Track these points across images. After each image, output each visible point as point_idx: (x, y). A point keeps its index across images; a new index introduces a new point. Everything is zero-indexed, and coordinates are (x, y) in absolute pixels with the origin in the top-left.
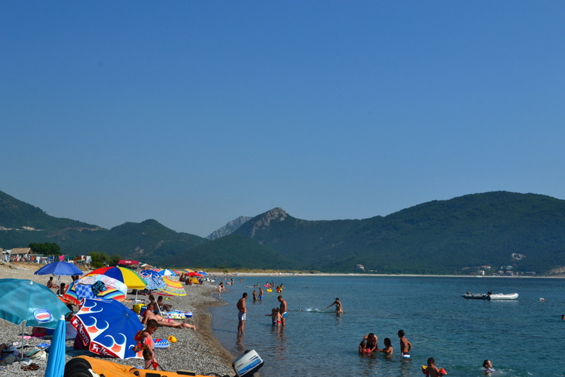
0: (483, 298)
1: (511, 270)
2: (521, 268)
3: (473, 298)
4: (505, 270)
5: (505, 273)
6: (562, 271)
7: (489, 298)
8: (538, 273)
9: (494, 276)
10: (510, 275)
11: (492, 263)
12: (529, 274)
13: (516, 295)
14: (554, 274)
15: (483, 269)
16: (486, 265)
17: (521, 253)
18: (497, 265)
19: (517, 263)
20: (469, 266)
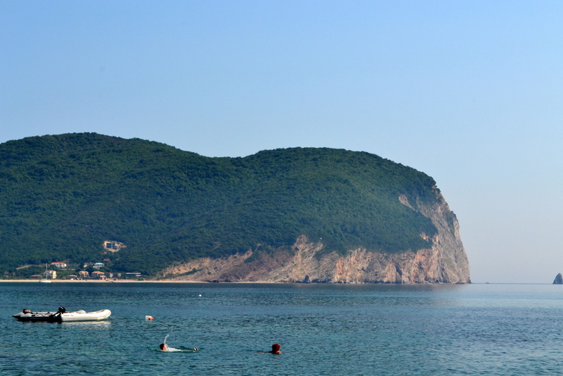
0: (51, 319)
1: (101, 269)
2: (118, 266)
3: (34, 320)
4: (90, 270)
5: (91, 276)
6: (183, 271)
7: (59, 320)
8: (145, 274)
9: (72, 280)
10: (98, 278)
11: (70, 258)
12: (130, 277)
13: (106, 313)
14: (170, 276)
15: (54, 268)
16: (60, 260)
17: (119, 241)
18: (78, 261)
19: (111, 258)
20: (30, 262)
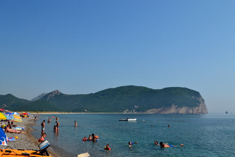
0: (125, 120)
1: (134, 111)
2: (138, 110)
3: (122, 120)
4: (132, 111)
5: (133, 112)
6: (150, 111)
7: (127, 120)
8: (143, 112)
9: (129, 113)
10: (134, 112)
11: (129, 109)
12: (140, 112)
13: (136, 119)
14: (147, 112)
15: (126, 111)
16: (127, 109)
17: (138, 105)
18: (130, 109)
19: (136, 109)
20: (121, 110)
